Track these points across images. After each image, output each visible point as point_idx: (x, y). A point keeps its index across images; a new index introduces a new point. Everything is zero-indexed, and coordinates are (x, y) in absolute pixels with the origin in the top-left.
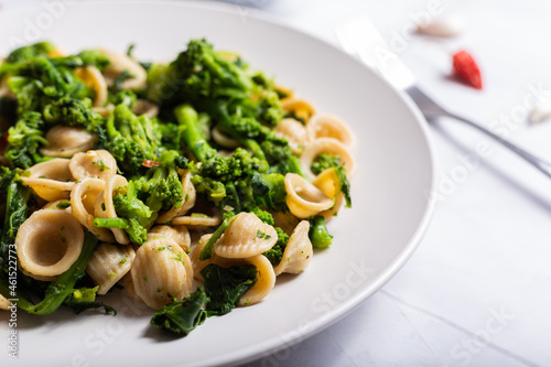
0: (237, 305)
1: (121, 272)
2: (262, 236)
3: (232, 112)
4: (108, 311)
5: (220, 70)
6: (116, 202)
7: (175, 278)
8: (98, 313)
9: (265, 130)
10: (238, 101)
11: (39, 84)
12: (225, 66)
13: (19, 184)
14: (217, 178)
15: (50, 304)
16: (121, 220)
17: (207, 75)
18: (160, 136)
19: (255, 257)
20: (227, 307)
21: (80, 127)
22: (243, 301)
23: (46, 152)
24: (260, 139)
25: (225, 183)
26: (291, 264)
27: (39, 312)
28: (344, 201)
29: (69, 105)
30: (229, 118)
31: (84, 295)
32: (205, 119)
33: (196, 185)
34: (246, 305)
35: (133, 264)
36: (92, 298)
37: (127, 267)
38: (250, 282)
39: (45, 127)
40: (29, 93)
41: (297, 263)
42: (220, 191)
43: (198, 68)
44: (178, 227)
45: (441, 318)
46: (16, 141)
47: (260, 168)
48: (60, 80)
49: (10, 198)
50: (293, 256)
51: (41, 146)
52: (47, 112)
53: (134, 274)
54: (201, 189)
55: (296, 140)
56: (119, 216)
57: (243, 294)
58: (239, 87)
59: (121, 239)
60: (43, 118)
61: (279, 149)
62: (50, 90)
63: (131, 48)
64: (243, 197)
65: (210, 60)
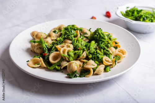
0: (84, 77)
1: (65, 65)
2: (93, 65)
3: (102, 43)
4: (62, 72)
5: (101, 35)
6: (68, 52)
7: (74, 68)
8: (60, 72)
9: (106, 48)
10: (103, 42)
11: (66, 31)
12: (103, 34)
13: (55, 47)
14: (91, 54)
15: (52, 68)
16: (68, 56)
17: (99, 35)
18: (85, 45)
19: (90, 68)
20: (82, 76)
21: (70, 40)
22: (86, 76)
23: (63, 43)
24: (104, 49)
25: (92, 55)
26: (97, 72)
27: (50, 69)
28: (115, 64)
29: (69, 35)
30: (101, 44)
31: (58, 68)
32: (96, 44)
33: (87, 54)
34: (86, 77)
35: (68, 64)
36: (59, 69)
37: (67, 64)
38: (88, 73)
39: (64, 39)
40: (64, 32)
41: (99, 72)
42: (90, 56)
43: (97, 34)
44: (81, 61)
45: (126, 91)
46: (58, 40)
47: (100, 54)
48: (70, 31)
49: (53, 49)
50: (98, 70)
51: (63, 42)
52: (66, 36)
53: (68, 66)
54: (87, 55)
55: (112, 51)
56: (68, 55)
57: (86, 75)
58: (104, 39)
59: (67, 59)
60: (65, 37)
61: (107, 52)
62: (68, 32)
63: (91, 29)
64: (95, 58)
65: (100, 32)
